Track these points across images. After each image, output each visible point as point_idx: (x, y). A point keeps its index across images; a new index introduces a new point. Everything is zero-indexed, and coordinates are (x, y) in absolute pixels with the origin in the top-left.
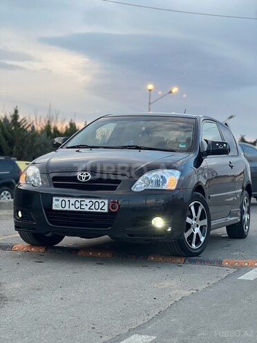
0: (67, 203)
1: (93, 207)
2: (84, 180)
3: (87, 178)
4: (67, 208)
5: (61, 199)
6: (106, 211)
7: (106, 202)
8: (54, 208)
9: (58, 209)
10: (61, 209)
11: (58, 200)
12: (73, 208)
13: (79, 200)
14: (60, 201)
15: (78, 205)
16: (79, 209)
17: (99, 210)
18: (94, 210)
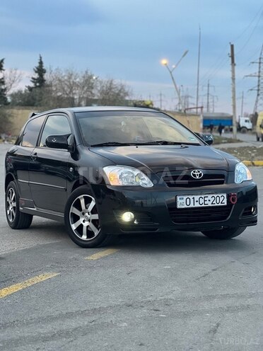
0: (192, 200)
1: (215, 202)
2: (198, 177)
3: (200, 175)
4: (192, 206)
5: (185, 197)
6: (226, 204)
7: (225, 195)
8: (179, 207)
9: (183, 207)
10: (185, 206)
11: (183, 199)
12: (197, 205)
13: (203, 196)
14: (185, 199)
15: (202, 201)
16: (203, 205)
17: (220, 204)
18: (216, 205)
